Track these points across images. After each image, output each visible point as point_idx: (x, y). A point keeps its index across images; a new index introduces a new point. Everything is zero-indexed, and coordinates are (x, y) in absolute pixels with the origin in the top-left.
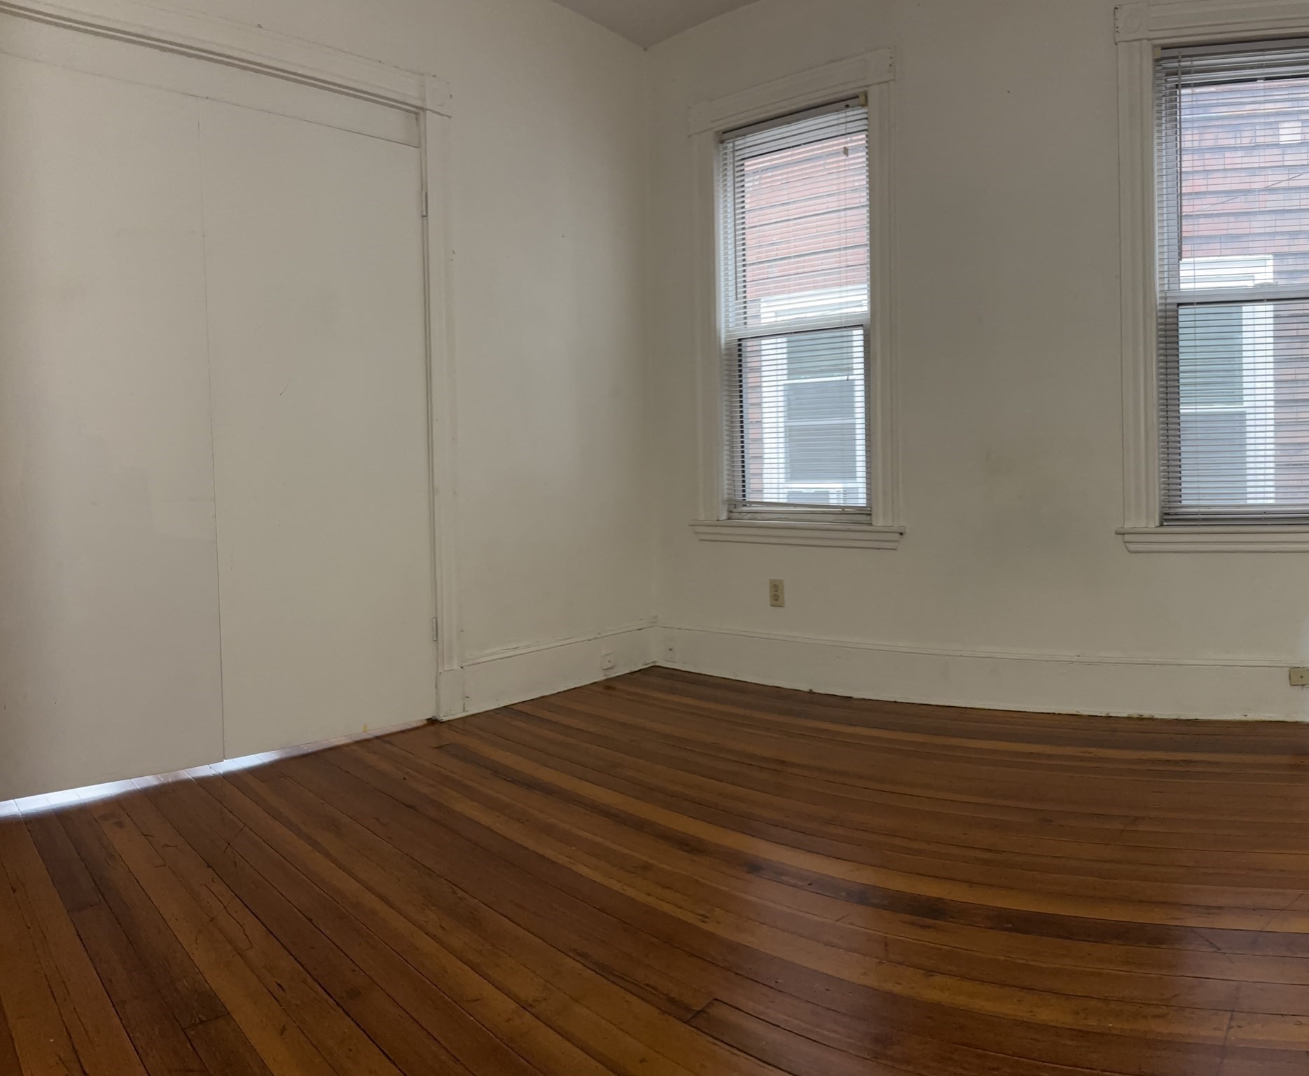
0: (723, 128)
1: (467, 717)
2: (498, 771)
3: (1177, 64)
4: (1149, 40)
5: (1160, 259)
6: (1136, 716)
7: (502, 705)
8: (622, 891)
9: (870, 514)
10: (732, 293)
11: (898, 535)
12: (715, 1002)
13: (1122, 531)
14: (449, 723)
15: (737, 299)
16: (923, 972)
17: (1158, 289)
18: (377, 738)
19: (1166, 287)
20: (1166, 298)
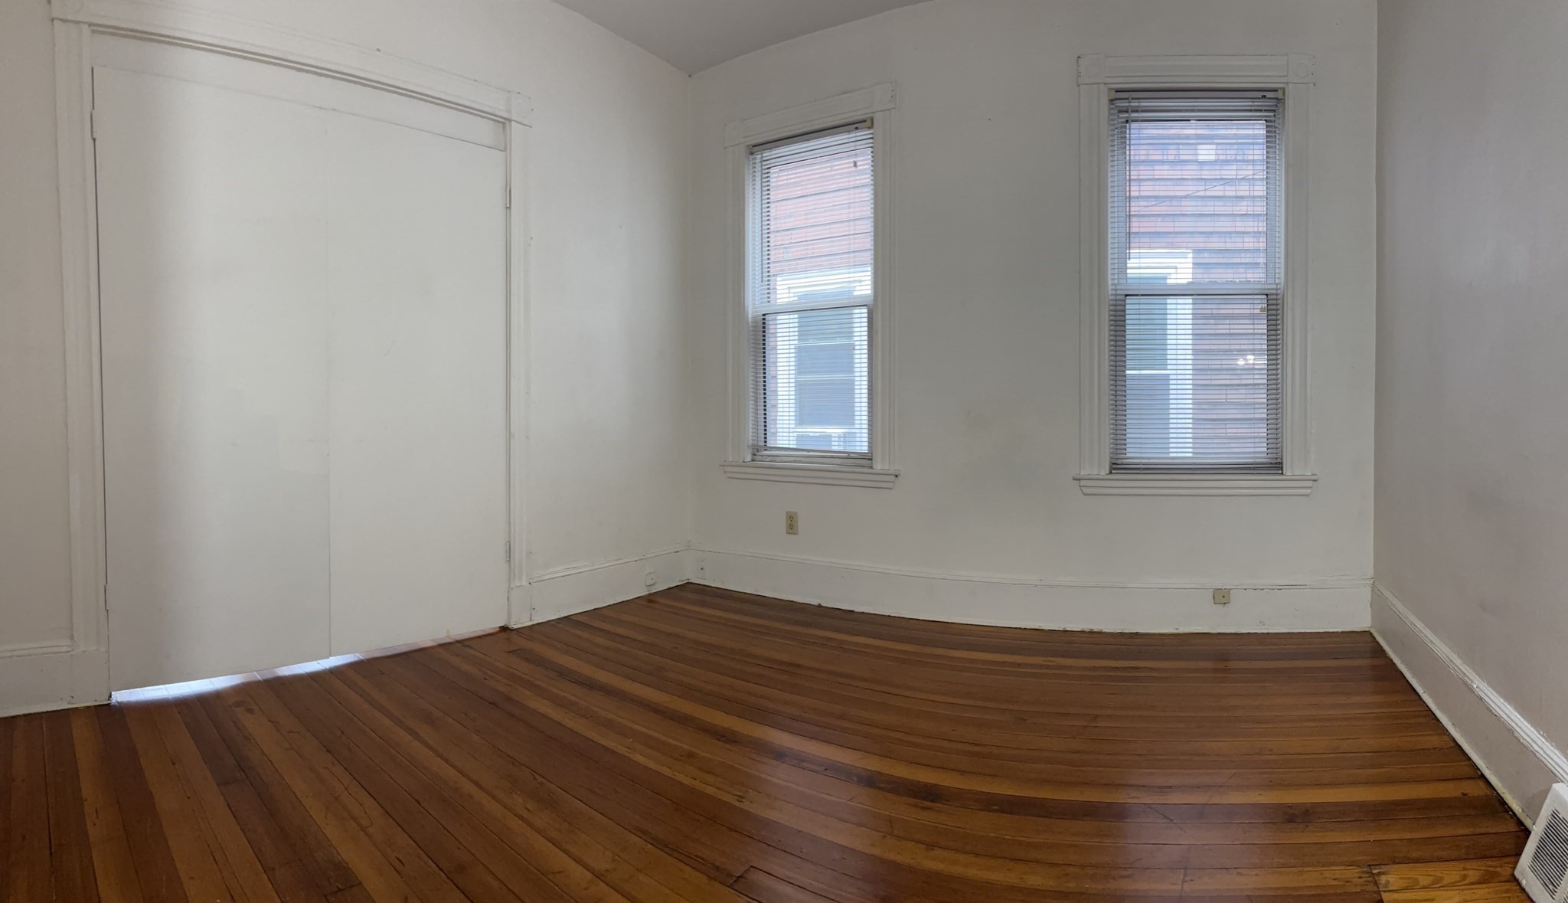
0: (754, 142)
1: (533, 625)
2: (563, 673)
3: (1128, 104)
4: (1105, 84)
5: (1112, 259)
6: (1088, 630)
7: (563, 616)
8: (672, 777)
9: (871, 459)
10: (758, 277)
11: (894, 477)
12: (752, 869)
13: (1078, 477)
14: (519, 631)
15: (762, 282)
16: (925, 846)
17: (1110, 282)
18: (458, 642)
19: (1116, 282)
20: (1116, 290)
